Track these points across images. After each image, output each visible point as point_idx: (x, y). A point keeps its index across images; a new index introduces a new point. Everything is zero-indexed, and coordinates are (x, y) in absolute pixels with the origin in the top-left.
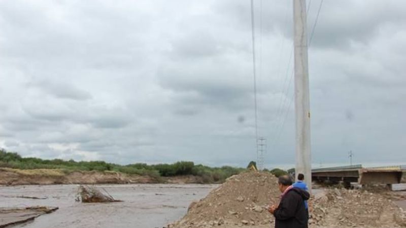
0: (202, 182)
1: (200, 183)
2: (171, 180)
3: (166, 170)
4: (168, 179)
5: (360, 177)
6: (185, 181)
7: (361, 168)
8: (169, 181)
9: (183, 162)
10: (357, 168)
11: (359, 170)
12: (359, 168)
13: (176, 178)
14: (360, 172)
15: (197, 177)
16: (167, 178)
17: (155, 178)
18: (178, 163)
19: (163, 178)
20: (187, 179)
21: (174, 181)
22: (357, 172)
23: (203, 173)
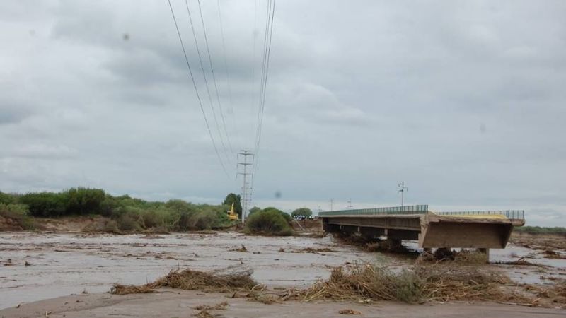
0: (117, 230)
1: (111, 232)
2: (55, 223)
3: (45, 203)
4: (46, 223)
5: (424, 231)
6: (83, 226)
7: (426, 212)
8: (50, 226)
9: (82, 190)
10: (417, 212)
11: (422, 217)
12: (422, 212)
13: (66, 220)
14: (424, 220)
15: (108, 219)
16: (46, 220)
17: (15, 220)
18: (72, 192)
19: (34, 221)
20: (89, 222)
21: (60, 227)
22: (418, 220)
23: (124, 212)
